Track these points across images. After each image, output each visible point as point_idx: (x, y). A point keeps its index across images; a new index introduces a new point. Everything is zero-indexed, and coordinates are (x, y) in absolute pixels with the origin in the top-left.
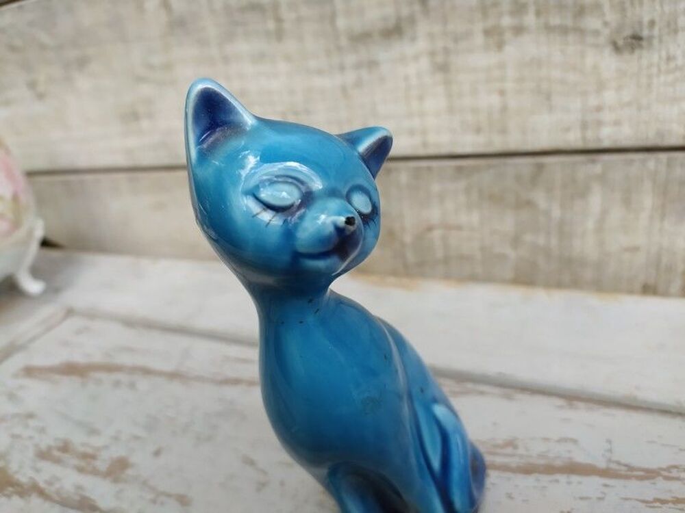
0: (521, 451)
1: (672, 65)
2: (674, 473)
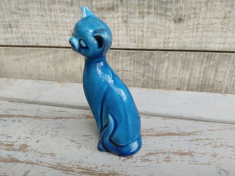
0: (155, 131)
1: (189, 28)
2: (195, 133)
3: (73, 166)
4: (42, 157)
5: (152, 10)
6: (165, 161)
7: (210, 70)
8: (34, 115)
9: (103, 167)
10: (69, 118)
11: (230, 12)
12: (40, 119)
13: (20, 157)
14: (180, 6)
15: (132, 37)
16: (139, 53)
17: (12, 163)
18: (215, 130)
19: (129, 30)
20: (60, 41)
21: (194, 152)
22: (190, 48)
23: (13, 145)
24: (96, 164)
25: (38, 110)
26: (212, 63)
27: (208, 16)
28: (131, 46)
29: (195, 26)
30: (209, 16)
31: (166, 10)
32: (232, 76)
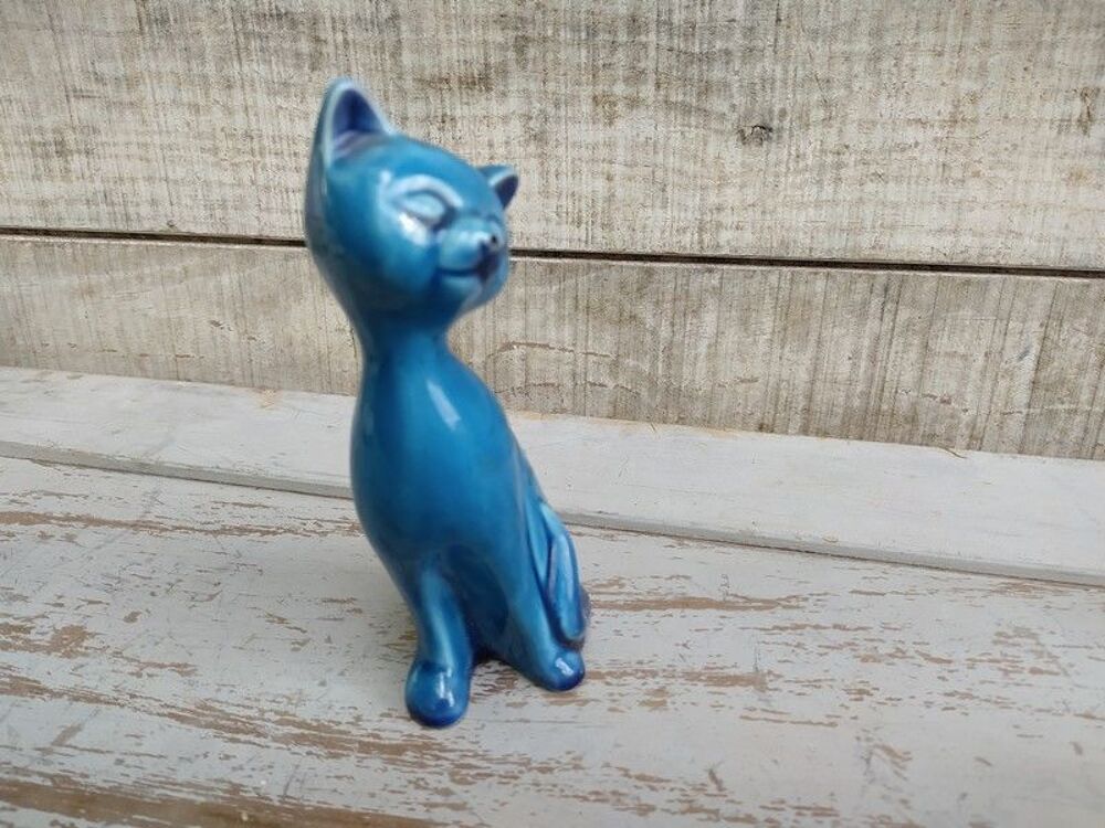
0: (628, 589)
3: (262, 712)
4: (139, 675)
5: (647, 91)
6: (644, 703)
7: (900, 348)
8: (132, 518)
9: (386, 719)
10: (274, 533)
11: (974, 98)
12: (156, 532)
13: (49, 673)
14: (765, 72)
15: (566, 203)
16: (597, 269)
17: (15, 695)
18: (883, 595)
19: (553, 170)
20: (264, 216)
21: (774, 675)
22: (811, 249)
23: (27, 631)
24: (356, 708)
25: (154, 496)
26: (904, 314)
27: (881, 116)
28: (560, 240)
29: (830, 159)
30: (886, 116)
31: (706, 89)
32: (997, 375)
